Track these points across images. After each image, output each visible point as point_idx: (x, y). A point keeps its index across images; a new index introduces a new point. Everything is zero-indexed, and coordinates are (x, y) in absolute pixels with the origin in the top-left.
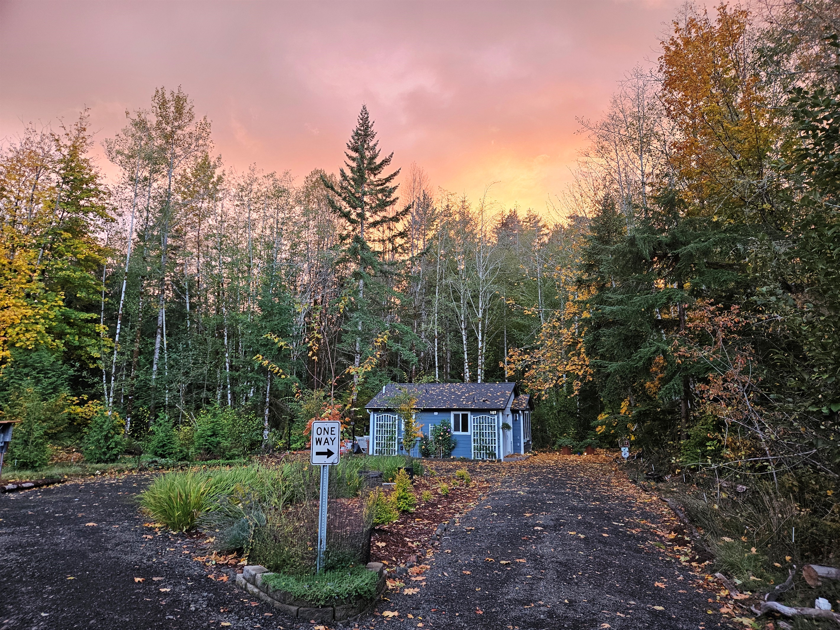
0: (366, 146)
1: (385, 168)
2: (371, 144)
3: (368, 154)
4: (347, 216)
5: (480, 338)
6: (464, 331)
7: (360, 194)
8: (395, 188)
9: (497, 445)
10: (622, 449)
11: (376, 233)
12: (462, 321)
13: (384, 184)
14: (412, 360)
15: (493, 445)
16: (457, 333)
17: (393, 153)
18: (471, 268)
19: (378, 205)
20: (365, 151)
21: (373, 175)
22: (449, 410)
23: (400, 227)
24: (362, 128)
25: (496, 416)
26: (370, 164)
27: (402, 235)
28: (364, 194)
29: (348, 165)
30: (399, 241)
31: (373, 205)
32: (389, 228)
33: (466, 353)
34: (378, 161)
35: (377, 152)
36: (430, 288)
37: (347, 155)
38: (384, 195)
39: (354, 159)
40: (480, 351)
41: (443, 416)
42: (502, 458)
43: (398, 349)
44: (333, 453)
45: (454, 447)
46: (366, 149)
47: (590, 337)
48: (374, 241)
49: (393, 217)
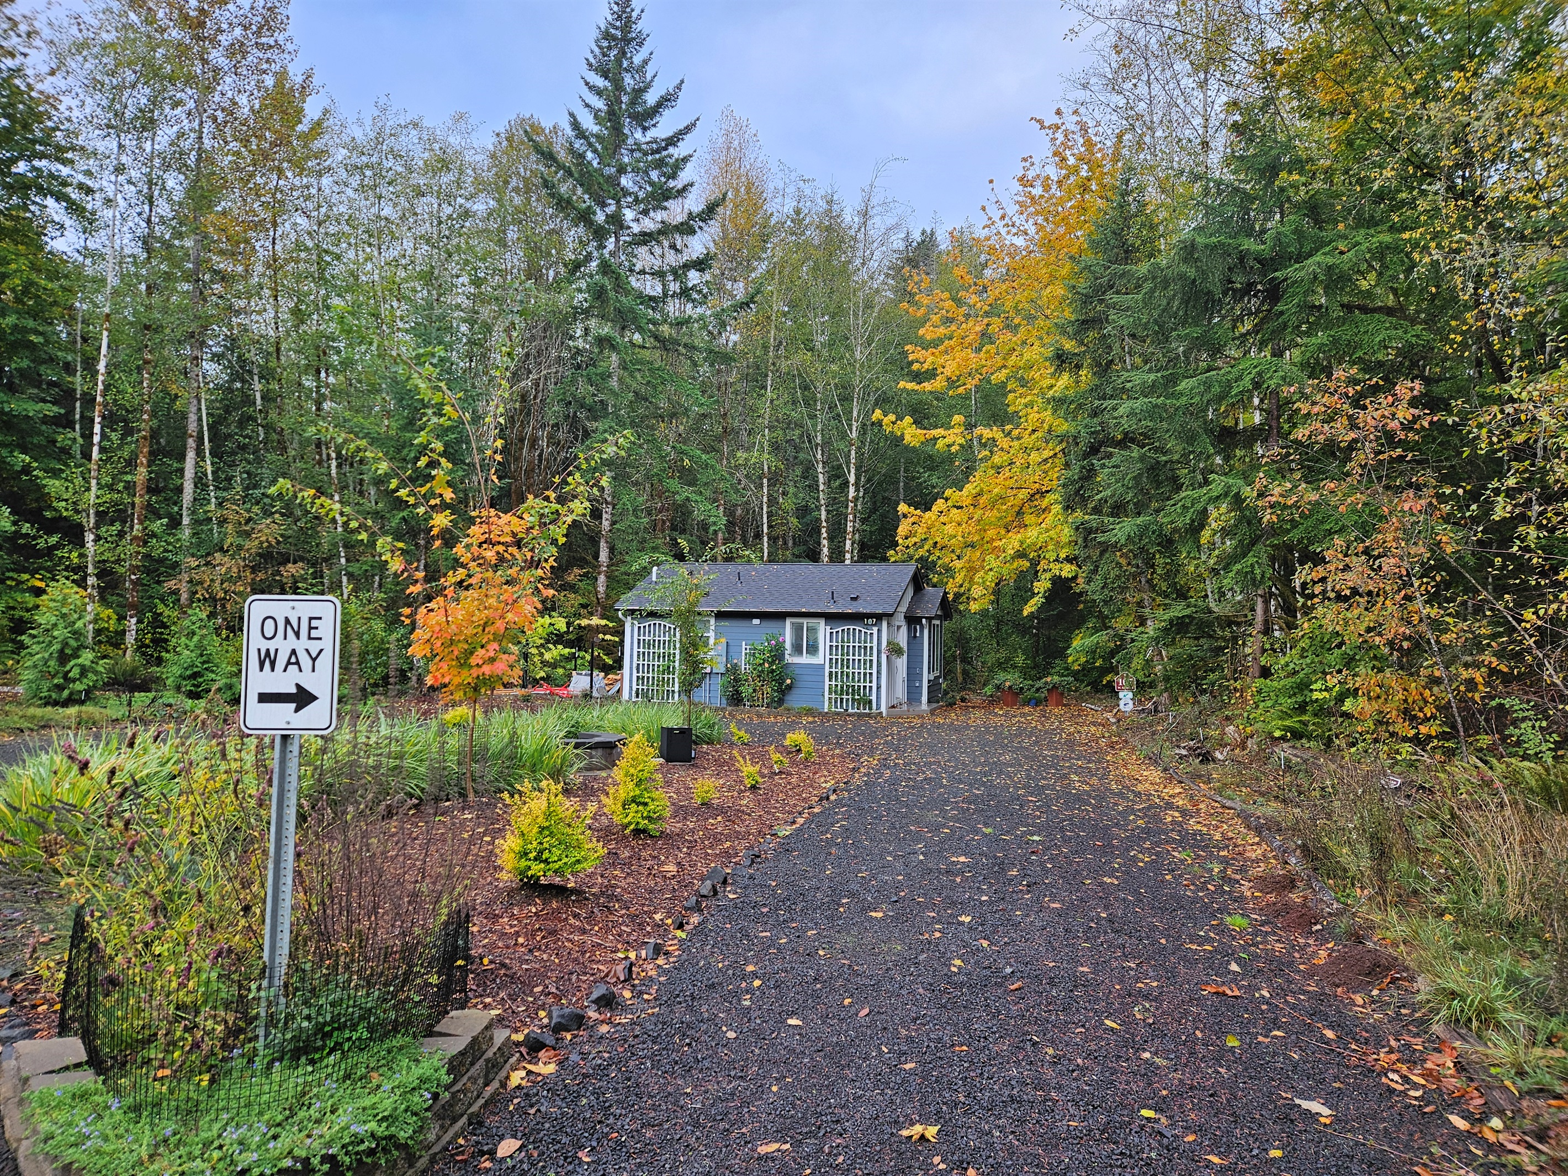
0: (625, 64)
1: (666, 113)
2: (637, 60)
3: (628, 81)
4: (585, 217)
5: (852, 479)
6: (821, 465)
7: (613, 170)
8: (685, 160)
9: (874, 685)
10: (1121, 695)
11: (644, 258)
12: (817, 445)
13: (665, 149)
14: (715, 523)
15: (868, 684)
16: (809, 470)
17: (682, 82)
18: (840, 341)
19: (651, 195)
20: (624, 74)
21: (639, 130)
22: (780, 616)
23: (697, 246)
24: (618, 24)
25: (875, 629)
26: (633, 103)
27: (701, 265)
28: (622, 170)
29: (587, 106)
30: (694, 277)
31: (641, 195)
32: (673, 247)
33: (823, 508)
34: (651, 98)
35: (649, 77)
36: (756, 378)
37: (587, 84)
38: (664, 174)
39: (599, 92)
40: (851, 505)
41: (771, 627)
42: (883, 709)
43: (688, 499)
44: (315, 698)
45: (790, 687)
46: (627, 70)
47: (1074, 473)
48: (643, 272)
49: (682, 224)
